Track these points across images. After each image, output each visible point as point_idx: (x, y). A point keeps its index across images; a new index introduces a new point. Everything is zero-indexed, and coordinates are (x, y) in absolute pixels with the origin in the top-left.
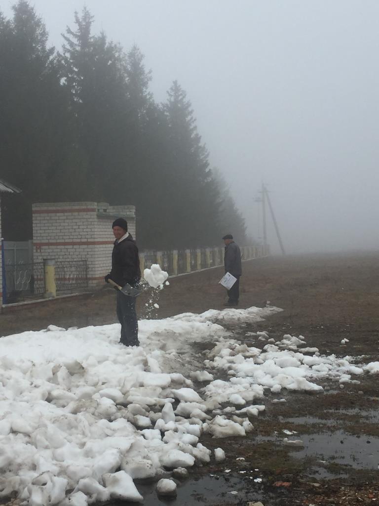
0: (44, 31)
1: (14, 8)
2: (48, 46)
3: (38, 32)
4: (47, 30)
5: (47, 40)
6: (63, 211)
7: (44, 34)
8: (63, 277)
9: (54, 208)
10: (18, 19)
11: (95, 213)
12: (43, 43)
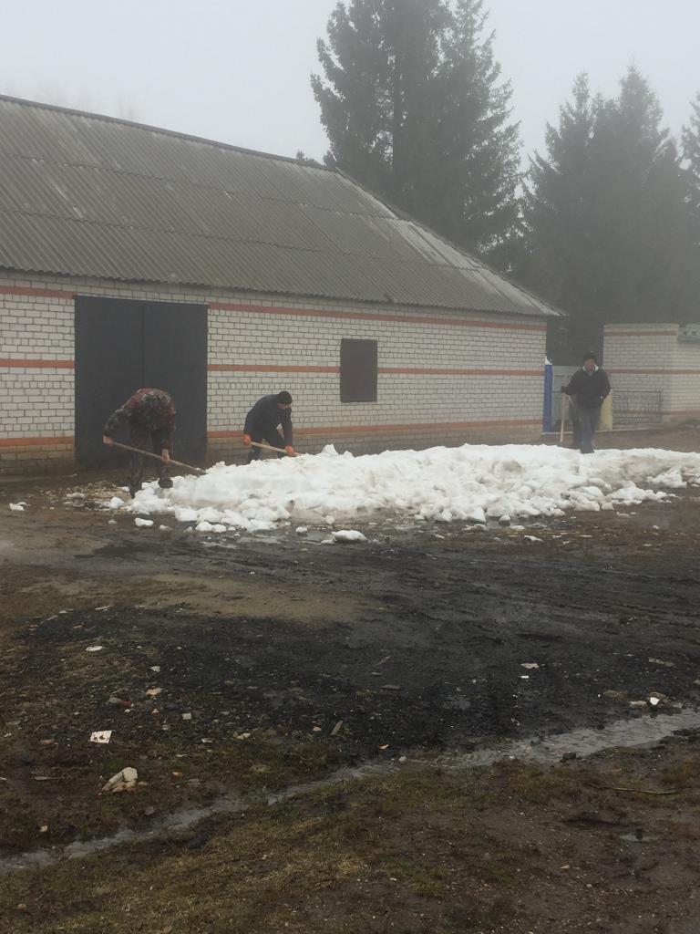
0: (658, 109)
1: (622, 82)
2: (660, 128)
3: (648, 111)
4: (662, 106)
5: (660, 119)
6: (639, 334)
7: (658, 112)
8: (626, 409)
9: (627, 330)
10: (626, 95)
11: (675, 337)
12: (655, 123)
